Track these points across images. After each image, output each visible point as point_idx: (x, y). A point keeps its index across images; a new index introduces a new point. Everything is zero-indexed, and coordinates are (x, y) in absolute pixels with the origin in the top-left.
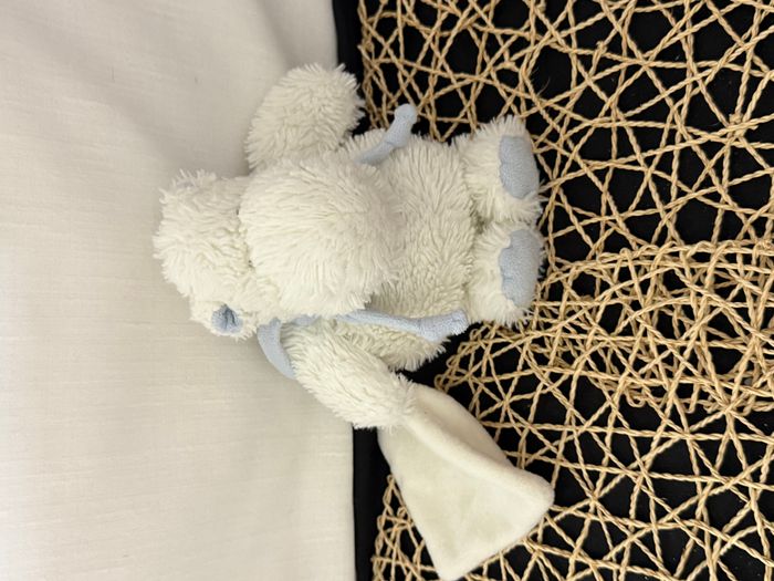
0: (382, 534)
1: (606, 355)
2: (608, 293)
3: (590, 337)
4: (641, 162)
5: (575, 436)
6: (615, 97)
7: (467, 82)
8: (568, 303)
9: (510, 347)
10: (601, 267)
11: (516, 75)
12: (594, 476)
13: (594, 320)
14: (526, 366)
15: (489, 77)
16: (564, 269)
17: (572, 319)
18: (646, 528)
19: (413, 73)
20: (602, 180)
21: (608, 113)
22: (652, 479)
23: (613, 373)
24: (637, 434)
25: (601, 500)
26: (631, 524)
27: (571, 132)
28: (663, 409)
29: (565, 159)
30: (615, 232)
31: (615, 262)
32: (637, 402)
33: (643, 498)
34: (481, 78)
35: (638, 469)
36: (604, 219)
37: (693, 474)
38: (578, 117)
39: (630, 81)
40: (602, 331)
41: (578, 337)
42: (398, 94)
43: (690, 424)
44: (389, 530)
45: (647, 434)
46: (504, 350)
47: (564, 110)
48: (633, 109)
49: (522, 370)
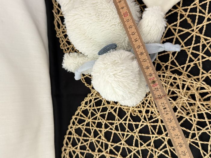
0: (63, 153)
5: (118, 124)
9: (99, 99)
12: (123, 135)
14: (104, 104)
18: (137, 149)
22: (139, 136)
23: (128, 106)
24: (135, 123)
25: (125, 141)
26: (133, 148)
28: (142, 116)
32: (134, 114)
33: (137, 141)
35: (135, 133)
37: (150, 134)
43: (149, 121)
44: (65, 151)
45: (138, 123)
46: (98, 100)
49: (103, 105)
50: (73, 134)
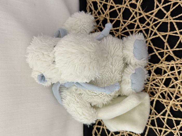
1: (166, 93)
2: (166, 74)
3: (160, 88)
4: (178, 33)
5: (155, 118)
6: (169, 12)
7: (120, 7)
8: (153, 77)
10: (164, 66)
11: (136, 5)
13: (162, 82)
15: (127, 6)
16: (151, 66)
17: (154, 82)
19: (102, 4)
20: (165, 39)
21: (167, 17)
22: (180, 133)
23: (168, 99)
24: (176, 119)
27: (154, 23)
29: (152, 32)
30: (169, 55)
31: (169, 65)
32: (176, 109)
34: (124, 6)
35: (175, 130)
36: (165, 51)
38: (157, 18)
39: (175, 7)
40: (164, 86)
41: (156, 88)
42: (98, 11)
45: (179, 119)
47: (152, 16)
48: (175, 16)
50: (102, 125)
